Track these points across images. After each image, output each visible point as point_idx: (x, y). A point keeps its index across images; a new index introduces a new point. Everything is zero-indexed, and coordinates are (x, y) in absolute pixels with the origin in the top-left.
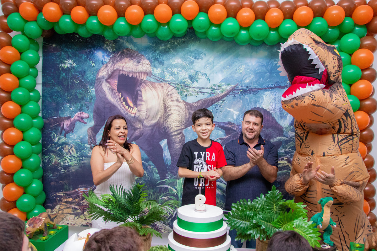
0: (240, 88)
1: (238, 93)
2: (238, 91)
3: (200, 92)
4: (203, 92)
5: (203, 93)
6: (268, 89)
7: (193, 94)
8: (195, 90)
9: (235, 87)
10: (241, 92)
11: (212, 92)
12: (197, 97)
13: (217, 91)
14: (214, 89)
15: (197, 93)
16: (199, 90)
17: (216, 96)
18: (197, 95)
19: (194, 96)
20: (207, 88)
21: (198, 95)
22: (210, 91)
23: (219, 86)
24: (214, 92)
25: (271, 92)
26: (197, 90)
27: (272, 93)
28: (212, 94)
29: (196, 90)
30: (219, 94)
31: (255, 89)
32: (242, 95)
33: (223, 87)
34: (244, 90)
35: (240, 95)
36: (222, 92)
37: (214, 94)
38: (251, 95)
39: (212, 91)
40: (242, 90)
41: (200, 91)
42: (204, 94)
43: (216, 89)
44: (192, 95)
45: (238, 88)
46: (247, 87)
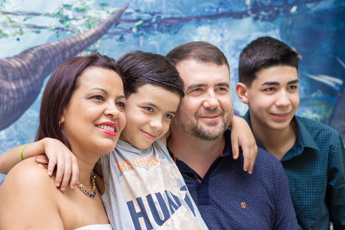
0: (134, 16)
1: (131, 29)
2: (131, 25)
3: (28, 26)
4: (35, 27)
5: (37, 29)
6: (203, 20)
7: (6, 31)
8: (11, 22)
9: (121, 12)
10: (139, 28)
11: (62, 26)
12: (18, 39)
13: (74, 22)
14: (67, 18)
15: (18, 30)
16: (25, 20)
17: (73, 37)
18: (18, 36)
19: (11, 38)
20: (47, 15)
21: (22, 33)
22: (54, 22)
23: (77, 10)
24: (68, 26)
25: (212, 29)
26: (18, 20)
27: (215, 31)
28: (61, 33)
29: (15, 19)
30: (79, 31)
31: (171, 18)
32: (142, 34)
33: (91, 13)
34: (145, 21)
35: (137, 36)
36: (90, 27)
37: (67, 31)
38: (164, 36)
39: (62, 22)
40: (140, 23)
41: (28, 22)
42: (38, 32)
43: (71, 17)
44: (5, 35)
45: (129, 17)
46: (153, 14)
